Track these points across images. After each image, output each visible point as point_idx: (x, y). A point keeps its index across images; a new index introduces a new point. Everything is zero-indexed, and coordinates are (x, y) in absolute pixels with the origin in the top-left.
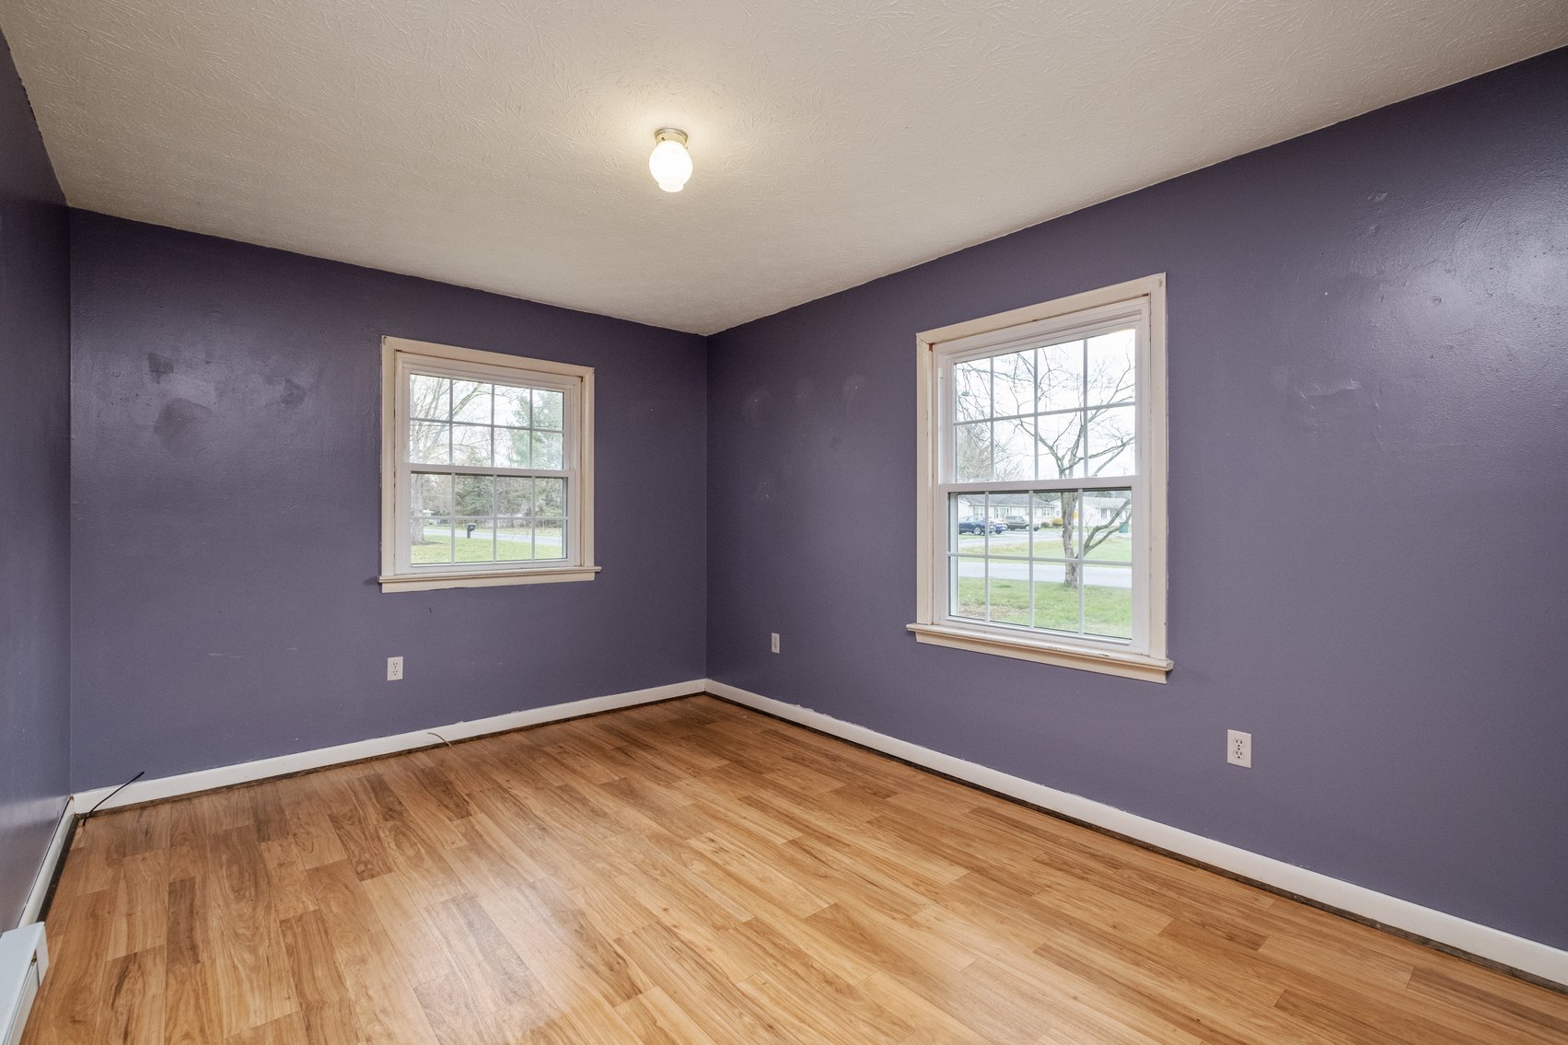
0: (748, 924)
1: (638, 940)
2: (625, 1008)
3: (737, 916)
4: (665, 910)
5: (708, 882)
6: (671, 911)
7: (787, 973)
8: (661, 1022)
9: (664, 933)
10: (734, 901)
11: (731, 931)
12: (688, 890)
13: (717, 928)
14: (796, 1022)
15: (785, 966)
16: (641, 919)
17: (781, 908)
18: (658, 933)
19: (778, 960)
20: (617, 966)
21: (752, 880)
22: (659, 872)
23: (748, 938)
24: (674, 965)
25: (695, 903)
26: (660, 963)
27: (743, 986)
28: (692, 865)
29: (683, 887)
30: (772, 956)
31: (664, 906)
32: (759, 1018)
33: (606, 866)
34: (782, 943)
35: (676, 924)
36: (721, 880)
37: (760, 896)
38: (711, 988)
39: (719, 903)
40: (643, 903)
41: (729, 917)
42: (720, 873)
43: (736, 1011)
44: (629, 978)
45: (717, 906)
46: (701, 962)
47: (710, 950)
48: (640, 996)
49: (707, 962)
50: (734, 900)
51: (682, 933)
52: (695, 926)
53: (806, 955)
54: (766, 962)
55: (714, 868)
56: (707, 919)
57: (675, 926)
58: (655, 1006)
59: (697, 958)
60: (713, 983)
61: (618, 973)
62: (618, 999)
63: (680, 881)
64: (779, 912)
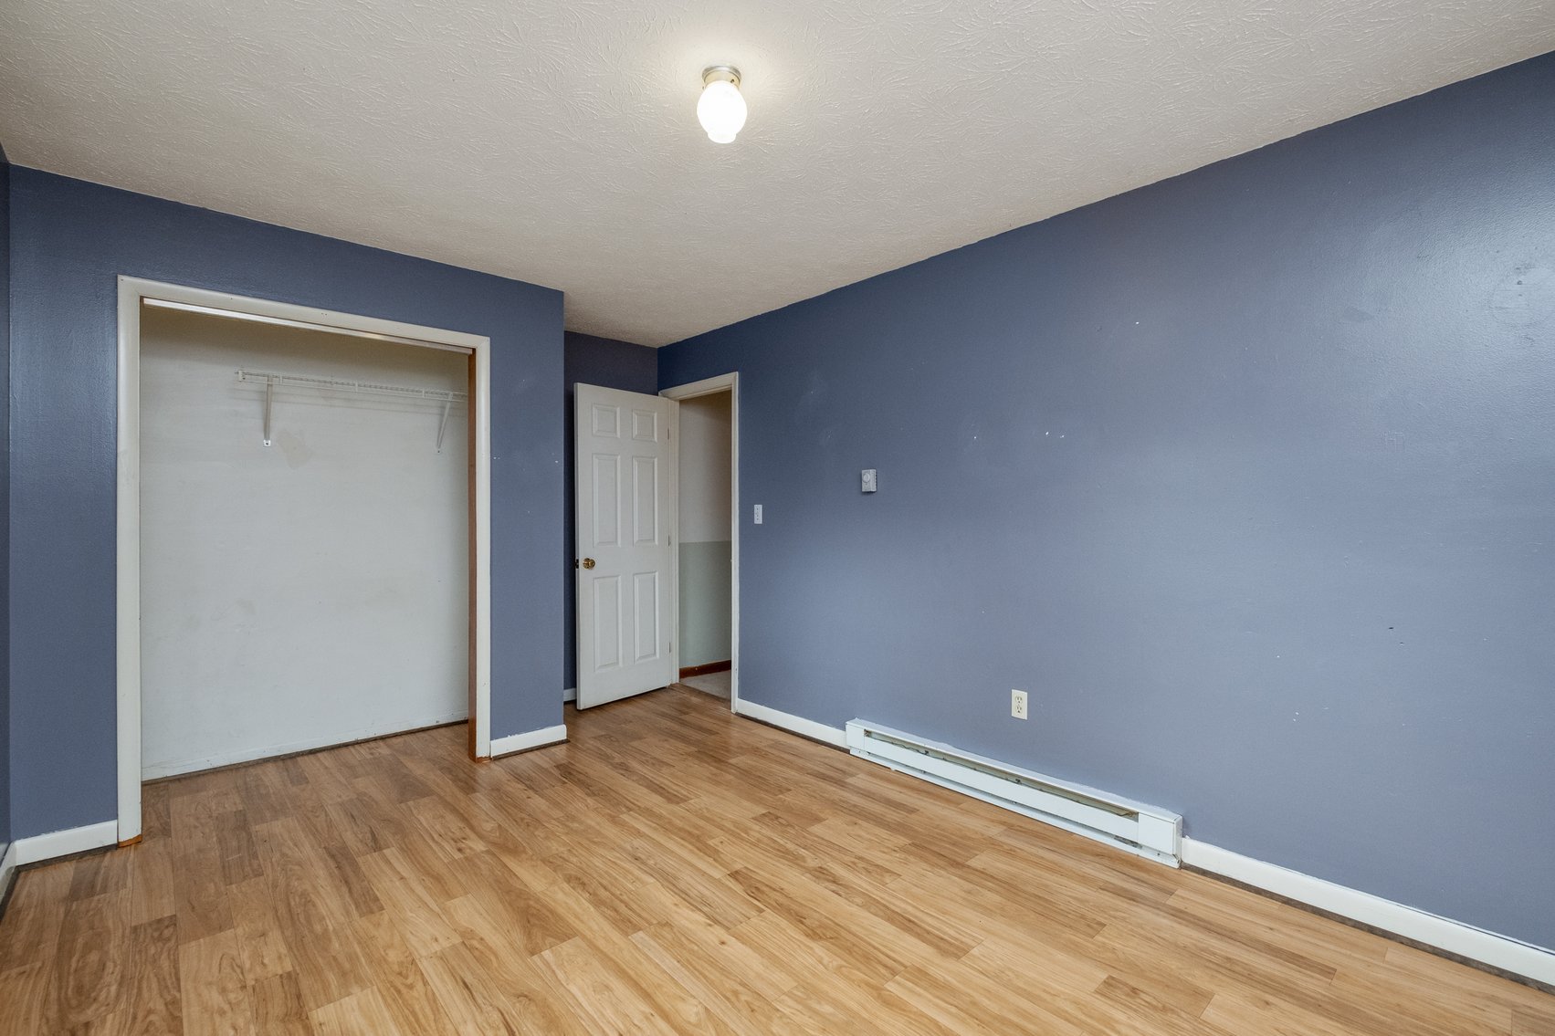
0: (637, 928)
1: (741, 910)
2: (737, 867)
3: (647, 938)
4: (723, 943)
5: (676, 983)
6: (717, 943)
7: (613, 889)
8: (711, 860)
9: (718, 918)
10: (647, 956)
11: (655, 922)
12: (701, 969)
13: (667, 924)
14: (619, 862)
15: (613, 894)
16: (745, 931)
17: (597, 949)
18: (726, 919)
19: (617, 898)
20: (754, 891)
21: (620, 988)
22: (743, 998)
23: (640, 916)
24: (706, 893)
25: (691, 951)
26: (718, 894)
27: (651, 880)
28: (697, 1014)
29: (707, 973)
30: (622, 901)
31: (725, 947)
32: (643, 863)
33: (817, 1007)
34: (609, 912)
35: (709, 928)
36: (659, 986)
37: (615, 963)
38: (675, 878)
39: (664, 953)
40: (748, 951)
41: (655, 936)
42: (660, 999)
43: (658, 866)
44: (741, 883)
45: (666, 949)
46: (684, 896)
47: (676, 905)
48: (729, 873)
49: (679, 895)
50: (648, 958)
51: (702, 919)
52: (690, 926)
53: (590, 902)
54: (629, 897)
55: (667, 1007)
56: (678, 934)
57: (710, 925)
58: (716, 867)
59: (687, 898)
60: (674, 882)
61: (750, 886)
62: (744, 871)
63: (712, 983)
64: (601, 944)
